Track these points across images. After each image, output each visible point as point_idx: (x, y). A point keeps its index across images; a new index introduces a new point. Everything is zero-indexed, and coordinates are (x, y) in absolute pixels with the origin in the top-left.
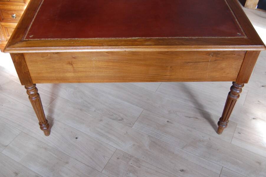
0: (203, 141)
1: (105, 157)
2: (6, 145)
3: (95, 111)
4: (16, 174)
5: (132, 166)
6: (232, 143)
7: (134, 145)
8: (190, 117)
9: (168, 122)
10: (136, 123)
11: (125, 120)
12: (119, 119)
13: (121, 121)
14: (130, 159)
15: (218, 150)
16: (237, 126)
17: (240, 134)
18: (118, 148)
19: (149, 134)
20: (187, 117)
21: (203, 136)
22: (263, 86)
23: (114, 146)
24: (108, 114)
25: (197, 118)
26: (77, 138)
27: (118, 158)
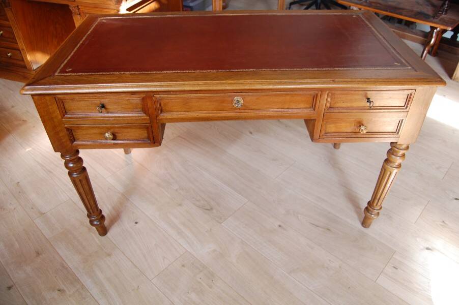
0: (327, 268)
1: (165, 259)
2: (43, 212)
3: (176, 190)
4: (38, 253)
5: (199, 282)
6: (377, 282)
7: (214, 251)
8: (317, 226)
9: (280, 226)
10: (229, 218)
11: (214, 211)
12: (206, 208)
13: (208, 211)
14: (201, 271)
15: (349, 288)
16: (394, 256)
17: (395, 270)
18: (189, 250)
19: (243, 239)
20: (313, 224)
21: (329, 260)
22: (456, 199)
23: (185, 246)
24: (193, 198)
25: (328, 229)
26: (136, 223)
27: (183, 266)
